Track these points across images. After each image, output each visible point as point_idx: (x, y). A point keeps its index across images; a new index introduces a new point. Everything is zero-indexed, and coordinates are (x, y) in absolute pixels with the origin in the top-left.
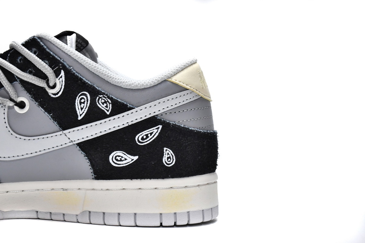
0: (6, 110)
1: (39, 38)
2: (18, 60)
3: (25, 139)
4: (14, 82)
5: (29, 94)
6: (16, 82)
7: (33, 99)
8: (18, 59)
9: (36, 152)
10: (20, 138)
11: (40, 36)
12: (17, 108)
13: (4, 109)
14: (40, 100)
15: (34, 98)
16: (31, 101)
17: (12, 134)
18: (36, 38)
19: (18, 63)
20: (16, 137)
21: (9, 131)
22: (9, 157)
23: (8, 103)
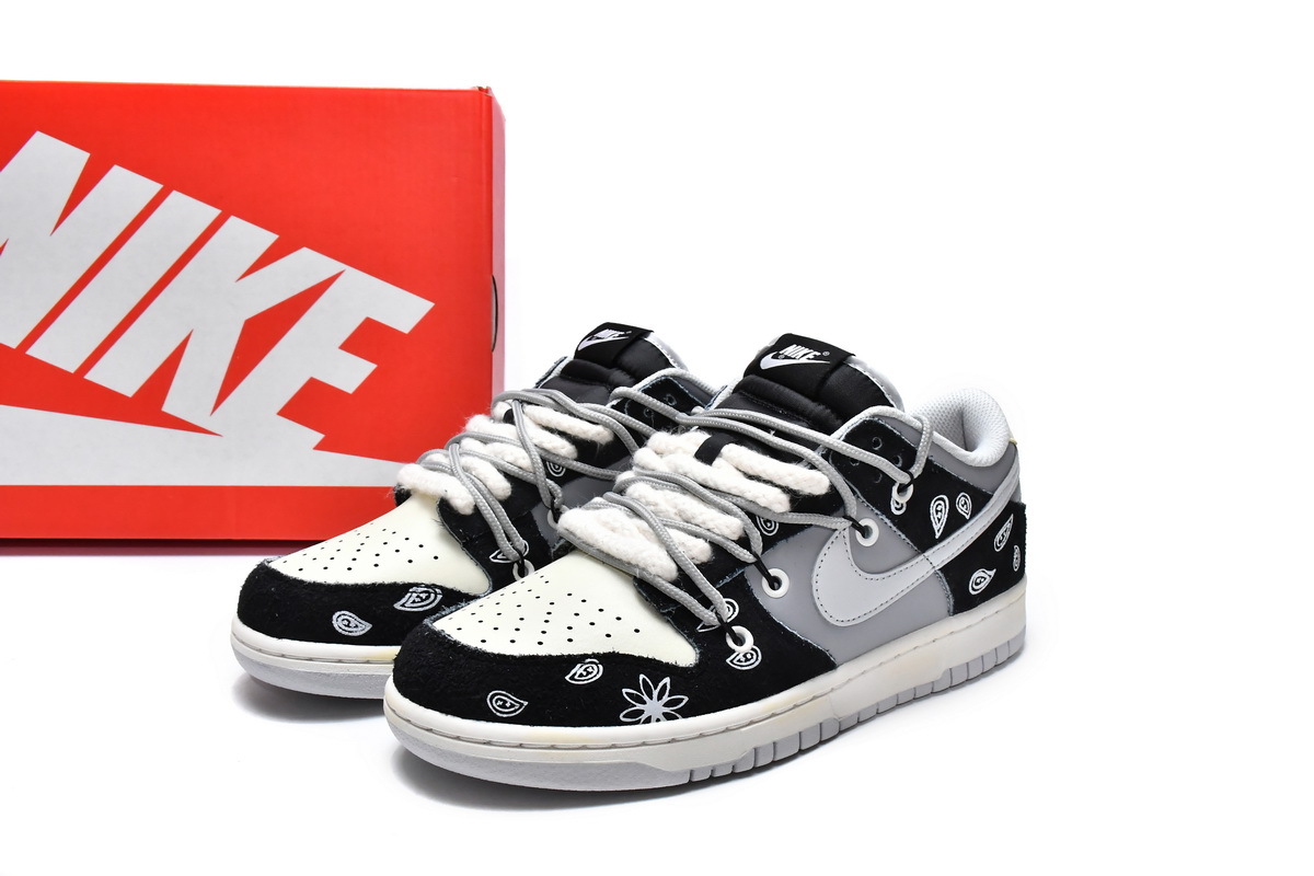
3: (877, 578)
10: (872, 578)
17: (860, 575)
20: (866, 578)
21: (856, 571)
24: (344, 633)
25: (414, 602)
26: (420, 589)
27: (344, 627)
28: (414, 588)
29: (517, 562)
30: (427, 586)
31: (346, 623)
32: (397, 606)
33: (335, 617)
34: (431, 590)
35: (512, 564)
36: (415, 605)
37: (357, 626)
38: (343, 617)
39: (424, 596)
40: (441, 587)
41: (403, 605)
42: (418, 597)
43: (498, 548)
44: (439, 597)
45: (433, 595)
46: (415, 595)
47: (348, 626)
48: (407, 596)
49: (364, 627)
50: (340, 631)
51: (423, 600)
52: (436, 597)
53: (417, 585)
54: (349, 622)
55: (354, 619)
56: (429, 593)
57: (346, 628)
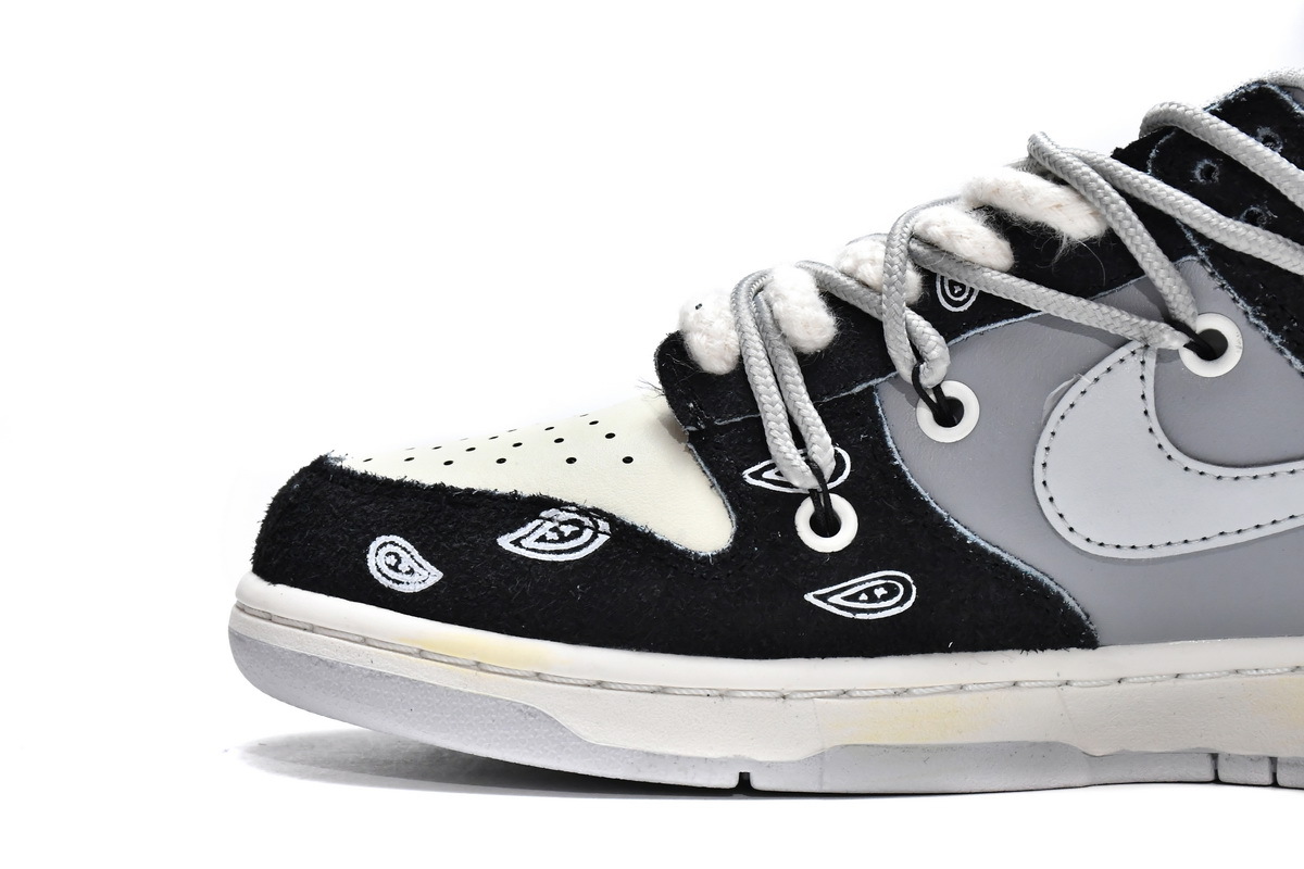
0: (1151, 362)
1: (1283, 87)
2: (1197, 173)
3: (1219, 478)
4: (1184, 259)
5: (1248, 303)
6: (1189, 258)
7: (1261, 323)
8: (1194, 168)
9: (1258, 526)
10: (1202, 473)
11: (1288, 82)
12: (1190, 360)
13: (1143, 363)
14: (1291, 325)
15: (1265, 320)
16: (1251, 331)
17: (1169, 457)
18: (1273, 88)
19: (1196, 184)
20: (1186, 469)
21: (1160, 446)
22: (1151, 546)
23: (1166, 336)
24: (383, 581)
25: (542, 539)
26: (564, 516)
27: (386, 570)
28: (552, 512)
29: (813, 493)
30: (582, 511)
31: (392, 560)
32: (505, 542)
33: (373, 546)
34: (586, 521)
35: (798, 499)
36: (542, 546)
37: (411, 572)
38: (390, 548)
39: (567, 530)
40: (610, 518)
41: (517, 543)
42: (554, 530)
43: (769, 456)
44: (602, 539)
45: (588, 534)
46: (549, 525)
47: (395, 568)
48: (530, 526)
49: (423, 576)
50: (377, 575)
51: (563, 539)
52: (595, 537)
53: (559, 505)
54: (399, 560)
55: (410, 556)
56: (583, 527)
57: (391, 573)
